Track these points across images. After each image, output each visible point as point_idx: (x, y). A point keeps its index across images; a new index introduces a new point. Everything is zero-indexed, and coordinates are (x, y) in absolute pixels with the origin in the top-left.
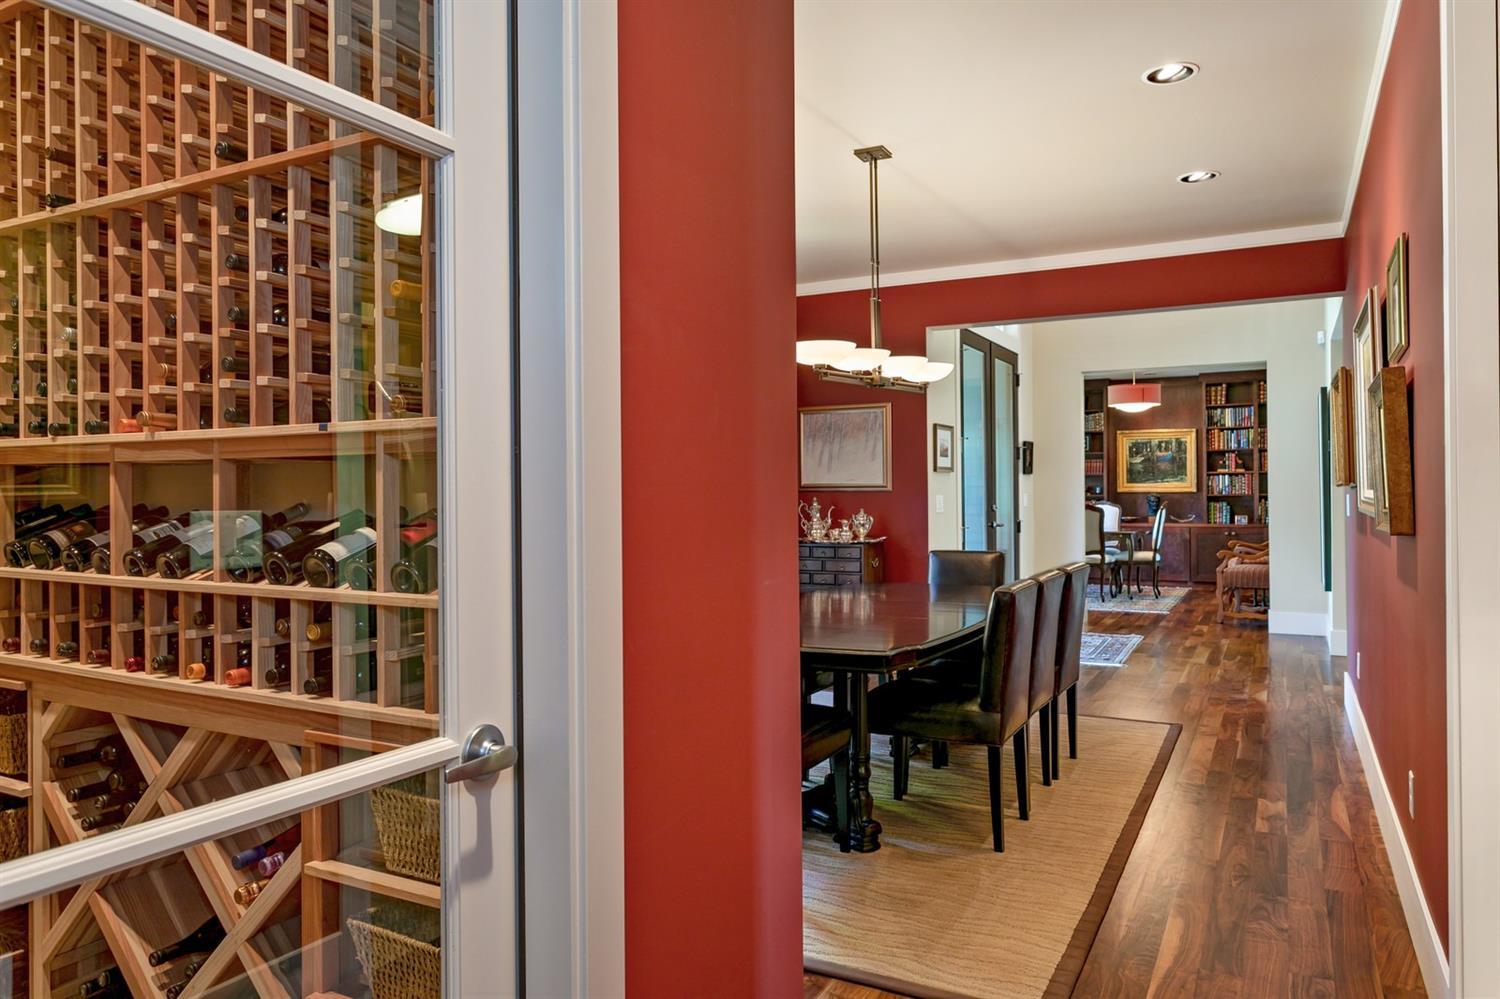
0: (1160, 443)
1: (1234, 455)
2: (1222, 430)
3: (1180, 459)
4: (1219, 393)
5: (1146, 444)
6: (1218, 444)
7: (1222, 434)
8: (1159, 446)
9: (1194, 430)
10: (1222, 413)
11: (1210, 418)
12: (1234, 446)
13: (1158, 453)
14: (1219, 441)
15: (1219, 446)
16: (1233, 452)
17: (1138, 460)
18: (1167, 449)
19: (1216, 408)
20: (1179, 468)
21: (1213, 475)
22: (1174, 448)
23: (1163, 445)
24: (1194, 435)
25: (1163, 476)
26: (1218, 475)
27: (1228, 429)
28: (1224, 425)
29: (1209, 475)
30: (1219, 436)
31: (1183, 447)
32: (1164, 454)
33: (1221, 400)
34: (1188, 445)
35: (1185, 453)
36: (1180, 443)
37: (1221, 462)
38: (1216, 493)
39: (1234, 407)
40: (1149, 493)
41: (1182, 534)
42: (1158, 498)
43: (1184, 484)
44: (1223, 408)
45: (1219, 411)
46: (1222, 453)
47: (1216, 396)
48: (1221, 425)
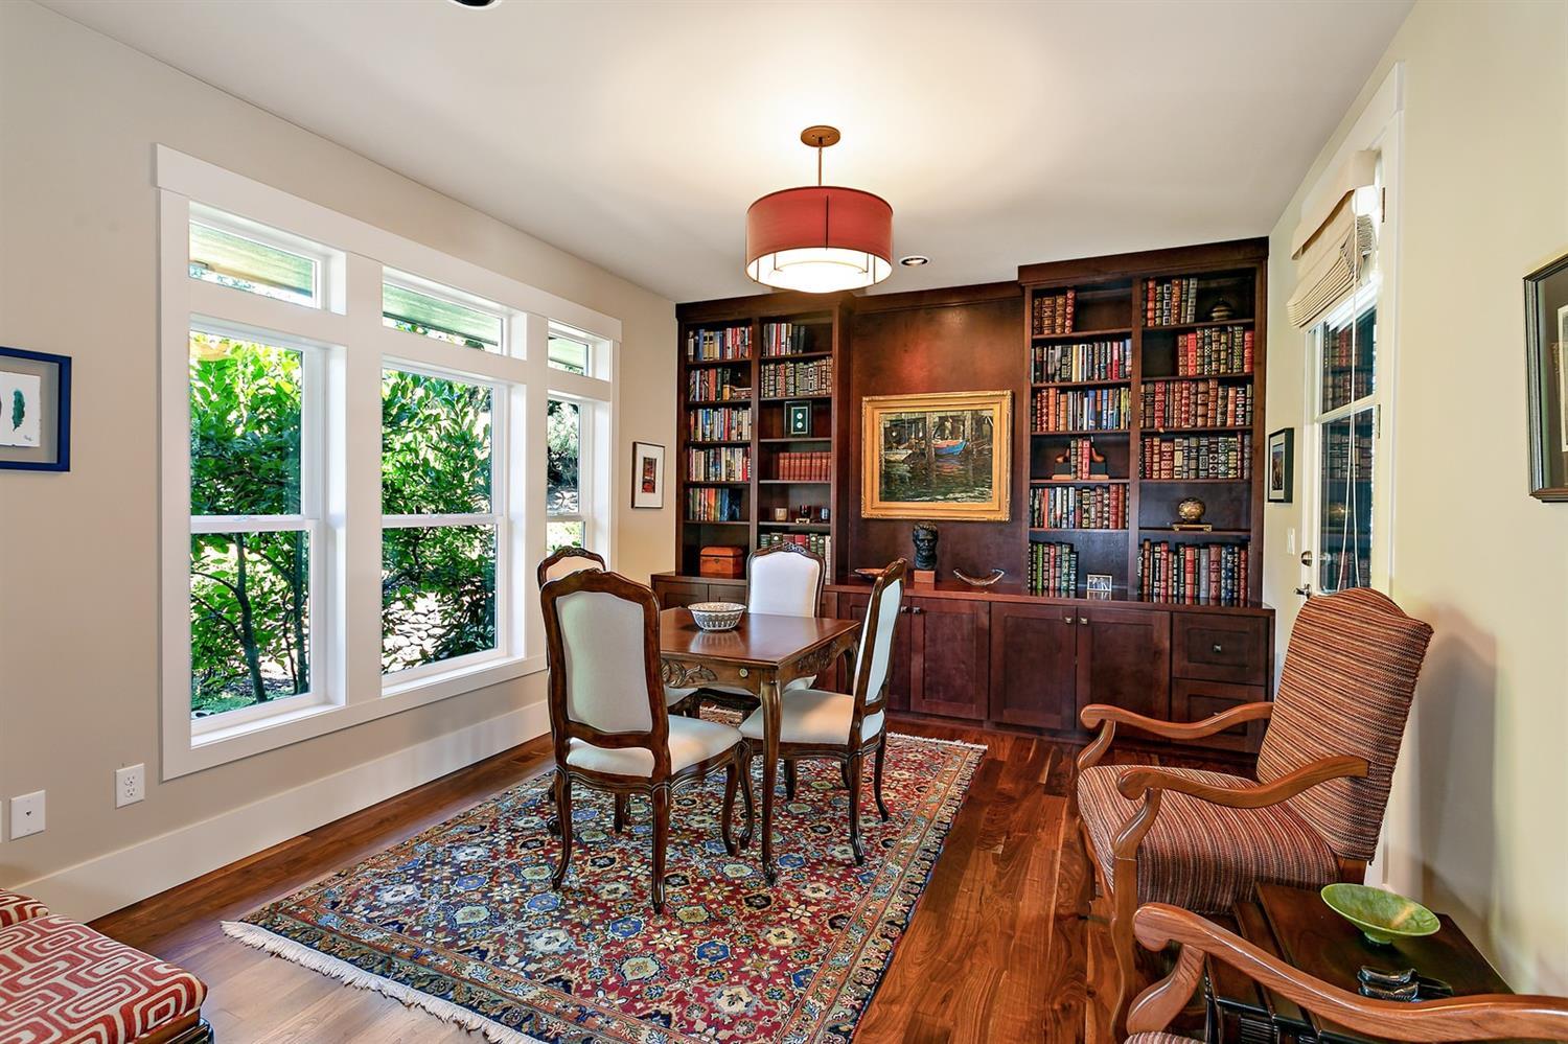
1: (1087, 444)
2: (1063, 390)
3: (980, 452)
4: (1060, 311)
5: (916, 421)
6: (1061, 415)
7: (1063, 397)
8: (941, 427)
9: (1009, 392)
10: (1064, 354)
11: (1040, 366)
12: (1087, 423)
14: (1057, 415)
15: (1057, 424)
16: (1085, 436)
17: (901, 454)
19: (1053, 343)
21: (1044, 487)
22: (968, 431)
24: (1007, 402)
26: (1053, 487)
27: (1076, 388)
28: (1070, 380)
29: (1033, 487)
30: (1057, 404)
31: (986, 427)
32: (951, 442)
33: (1063, 326)
34: (996, 425)
35: (991, 440)
36: (980, 421)
37: (1060, 460)
38: (1047, 528)
39: (1090, 340)
40: (918, 522)
41: (974, 617)
42: (934, 534)
43: (985, 506)
44: (1068, 342)
45: (1058, 348)
46: (1062, 441)
47: (1053, 318)
48: (1062, 380)
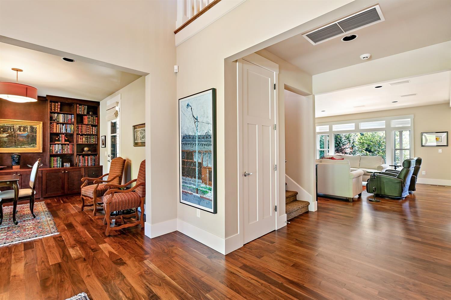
0: (20, 127)
1: (64, 136)
2: (58, 124)
4: (56, 106)
5: (11, 127)
6: (57, 129)
7: (57, 125)
8: (20, 129)
9: (42, 122)
10: (58, 116)
11: (51, 118)
12: (64, 131)
13: (18, 132)
14: (56, 129)
15: (56, 131)
16: (63, 134)
17: (5, 135)
18: (24, 130)
19: (55, 113)
20: (32, 140)
21: (53, 144)
22: (29, 130)
23: (22, 128)
24: (41, 125)
25: (22, 144)
26: (55, 144)
27: (61, 123)
28: (59, 121)
29: (51, 144)
30: (56, 126)
31: (34, 130)
32: (22, 133)
33: (57, 110)
34: (38, 130)
35: (36, 133)
37: (57, 139)
38: (54, 153)
39: (64, 114)
40: (13, 153)
42: (19, 156)
43: (34, 149)
44: (58, 113)
45: (56, 115)
46: (57, 135)
47: (55, 108)
48: (57, 121)
